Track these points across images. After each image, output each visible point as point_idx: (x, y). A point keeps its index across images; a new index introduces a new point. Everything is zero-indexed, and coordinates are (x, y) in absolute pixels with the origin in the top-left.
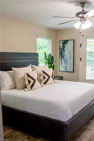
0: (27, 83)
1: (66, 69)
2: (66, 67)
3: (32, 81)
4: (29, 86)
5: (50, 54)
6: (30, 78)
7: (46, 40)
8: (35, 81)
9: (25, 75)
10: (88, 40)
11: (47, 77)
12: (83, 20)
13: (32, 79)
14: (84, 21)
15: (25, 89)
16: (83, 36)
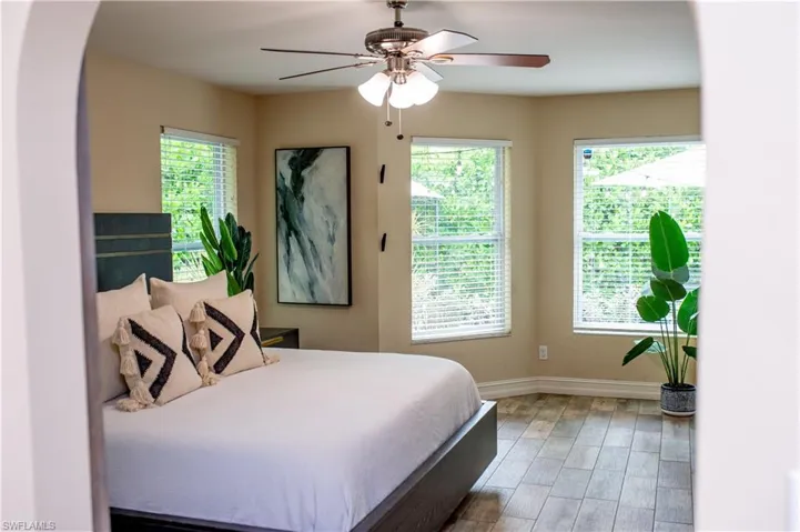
0: (131, 367)
1: (312, 293)
2: (311, 284)
3: (158, 360)
4: (142, 386)
5: (229, 217)
6: (147, 342)
7: (197, 146)
8: (170, 356)
9: (122, 328)
10: (414, 149)
11: (228, 338)
12: (398, 67)
13: (156, 347)
14: (402, 71)
15: (124, 401)
16: (400, 137)
